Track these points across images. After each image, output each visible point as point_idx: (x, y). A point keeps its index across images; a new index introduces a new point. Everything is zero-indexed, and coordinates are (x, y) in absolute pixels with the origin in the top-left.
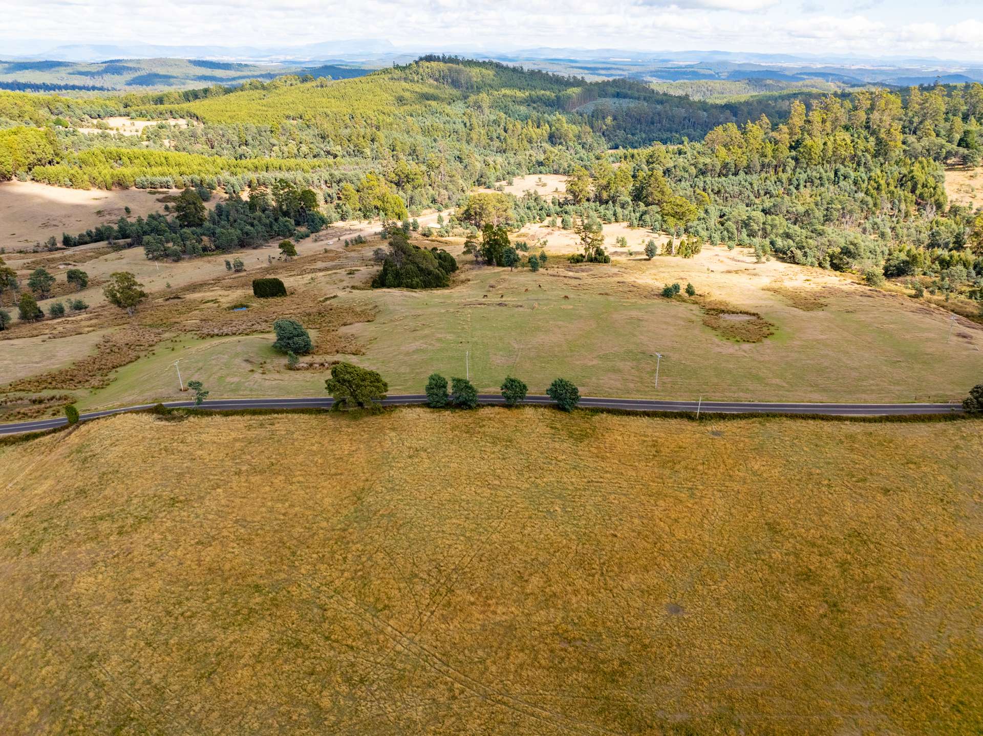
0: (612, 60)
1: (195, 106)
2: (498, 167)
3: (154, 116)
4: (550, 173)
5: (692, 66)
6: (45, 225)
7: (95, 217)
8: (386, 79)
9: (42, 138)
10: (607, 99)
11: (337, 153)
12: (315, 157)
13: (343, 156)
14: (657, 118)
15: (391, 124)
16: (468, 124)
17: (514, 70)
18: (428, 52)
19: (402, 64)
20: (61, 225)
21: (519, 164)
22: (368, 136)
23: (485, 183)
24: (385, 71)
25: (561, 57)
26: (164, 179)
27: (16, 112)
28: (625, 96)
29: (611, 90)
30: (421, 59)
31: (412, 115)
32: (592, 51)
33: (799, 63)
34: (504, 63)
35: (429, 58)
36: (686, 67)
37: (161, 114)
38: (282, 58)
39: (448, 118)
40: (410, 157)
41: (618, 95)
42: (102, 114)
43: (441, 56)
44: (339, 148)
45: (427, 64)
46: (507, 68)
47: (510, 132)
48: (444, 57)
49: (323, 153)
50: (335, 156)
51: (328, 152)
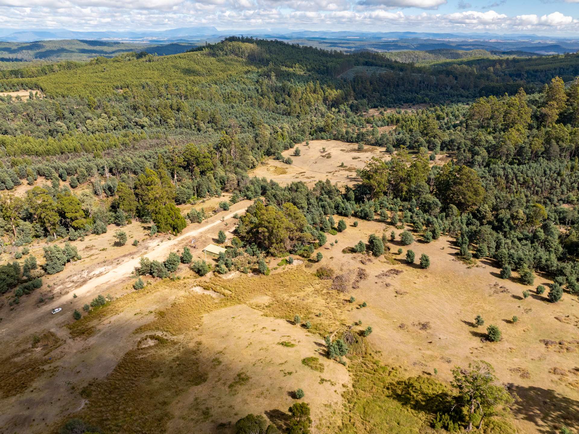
0: (348, 38)
2: (286, 134)
4: (331, 139)
8: (199, 55)
10: (360, 67)
11: (145, 124)
12: (124, 128)
13: (151, 126)
14: (400, 82)
15: (197, 93)
16: (260, 91)
17: (293, 46)
18: (232, 34)
19: (212, 43)
21: (303, 131)
22: (175, 107)
23: (274, 154)
24: (200, 49)
28: (372, 65)
29: (362, 60)
30: (226, 39)
31: (216, 84)
33: (458, 39)
34: (286, 41)
39: (244, 86)
40: (210, 125)
41: (366, 64)
43: (241, 37)
44: (146, 119)
45: (230, 43)
46: (288, 45)
47: (293, 96)
48: (242, 38)
49: (132, 124)
50: (143, 127)
51: (136, 123)
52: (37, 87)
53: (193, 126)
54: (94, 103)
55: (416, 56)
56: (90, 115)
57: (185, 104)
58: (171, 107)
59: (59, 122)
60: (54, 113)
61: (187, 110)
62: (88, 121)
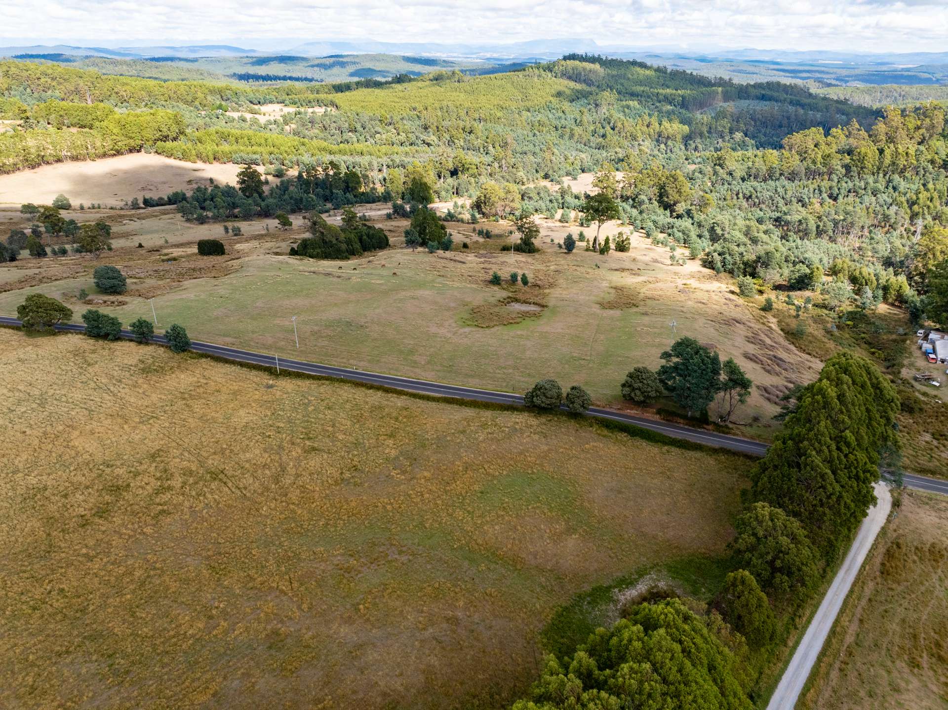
1: (338, 97)
3: (304, 104)
5: (908, 70)
6: (143, 189)
7: (185, 184)
8: (521, 76)
9: (170, 118)
10: (748, 101)
11: (432, 142)
12: (411, 144)
13: (438, 145)
14: (785, 122)
20: (155, 189)
22: (468, 129)
25: (767, 59)
26: (255, 156)
27: (189, 98)
31: (529, 111)
32: (803, 53)
35: (573, 57)
36: (903, 70)
37: (310, 102)
38: (488, 55)
42: (262, 101)
44: (435, 139)
45: (563, 62)
47: (617, 129)
48: (587, 56)
49: (420, 142)
50: (429, 145)
51: (424, 141)
52: (333, 104)
53: (482, 149)
54: (386, 118)
55: (903, 93)
56: (380, 130)
57: (479, 127)
58: (463, 129)
59: (350, 134)
60: (347, 125)
61: (480, 134)
62: (378, 136)
